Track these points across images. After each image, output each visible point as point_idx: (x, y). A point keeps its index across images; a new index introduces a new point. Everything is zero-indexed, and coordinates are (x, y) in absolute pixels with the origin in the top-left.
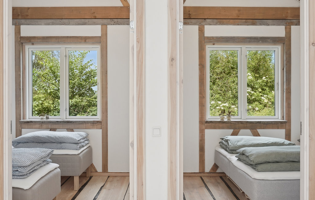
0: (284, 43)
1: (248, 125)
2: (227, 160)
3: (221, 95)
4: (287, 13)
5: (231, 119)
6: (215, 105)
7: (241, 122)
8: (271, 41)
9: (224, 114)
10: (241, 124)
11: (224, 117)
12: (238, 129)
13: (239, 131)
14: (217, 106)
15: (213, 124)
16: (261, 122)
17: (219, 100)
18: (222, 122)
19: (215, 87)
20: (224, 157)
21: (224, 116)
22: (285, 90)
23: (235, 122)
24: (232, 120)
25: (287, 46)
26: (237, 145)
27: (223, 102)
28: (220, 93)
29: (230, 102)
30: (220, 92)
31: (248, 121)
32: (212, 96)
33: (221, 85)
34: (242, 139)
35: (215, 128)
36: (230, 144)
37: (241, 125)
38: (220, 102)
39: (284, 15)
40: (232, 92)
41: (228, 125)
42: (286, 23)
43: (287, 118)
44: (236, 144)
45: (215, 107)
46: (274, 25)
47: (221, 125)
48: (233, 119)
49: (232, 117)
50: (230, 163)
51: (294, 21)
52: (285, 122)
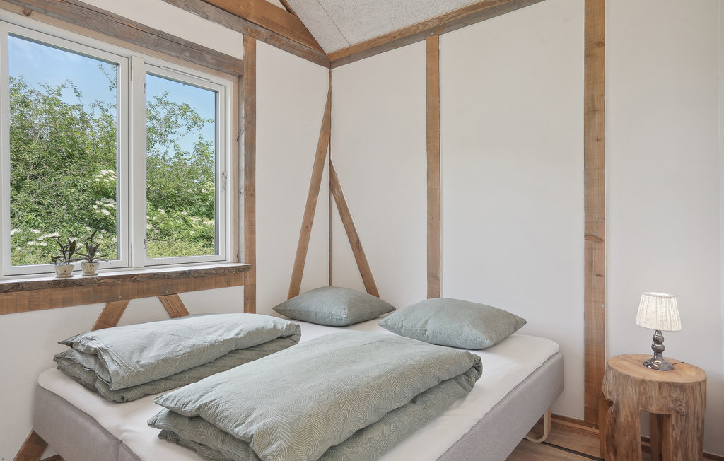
0: (240, 77)
1: (154, 284)
2: (103, 437)
3: (39, 215)
4: (248, 4)
5: (97, 272)
6: (24, 238)
7: (133, 278)
8: (213, 61)
9: (70, 255)
10: (130, 283)
11: (73, 266)
12: (121, 300)
13: (125, 305)
14: (28, 240)
15: (27, 293)
16: (190, 271)
17: (34, 227)
18: (65, 284)
19: (21, 197)
20: (81, 420)
21: (70, 261)
22: (243, 190)
23: (112, 280)
24: (100, 275)
25: (248, 85)
26: (142, 366)
27: (43, 230)
28: (37, 211)
29: (65, 230)
30: (36, 207)
31: (154, 274)
32: (13, 217)
33: (38, 191)
34: (153, 337)
35: (33, 306)
36: (112, 367)
37: (130, 286)
38: (36, 231)
39: (241, 7)
40: (70, 207)
41: (85, 290)
42: (246, 30)
43: (248, 257)
44: (135, 360)
45: (23, 242)
46: (220, 23)
47: (59, 294)
48: (105, 269)
49: (102, 264)
50: (121, 448)
51: (263, 30)
52: (245, 269)
